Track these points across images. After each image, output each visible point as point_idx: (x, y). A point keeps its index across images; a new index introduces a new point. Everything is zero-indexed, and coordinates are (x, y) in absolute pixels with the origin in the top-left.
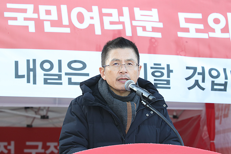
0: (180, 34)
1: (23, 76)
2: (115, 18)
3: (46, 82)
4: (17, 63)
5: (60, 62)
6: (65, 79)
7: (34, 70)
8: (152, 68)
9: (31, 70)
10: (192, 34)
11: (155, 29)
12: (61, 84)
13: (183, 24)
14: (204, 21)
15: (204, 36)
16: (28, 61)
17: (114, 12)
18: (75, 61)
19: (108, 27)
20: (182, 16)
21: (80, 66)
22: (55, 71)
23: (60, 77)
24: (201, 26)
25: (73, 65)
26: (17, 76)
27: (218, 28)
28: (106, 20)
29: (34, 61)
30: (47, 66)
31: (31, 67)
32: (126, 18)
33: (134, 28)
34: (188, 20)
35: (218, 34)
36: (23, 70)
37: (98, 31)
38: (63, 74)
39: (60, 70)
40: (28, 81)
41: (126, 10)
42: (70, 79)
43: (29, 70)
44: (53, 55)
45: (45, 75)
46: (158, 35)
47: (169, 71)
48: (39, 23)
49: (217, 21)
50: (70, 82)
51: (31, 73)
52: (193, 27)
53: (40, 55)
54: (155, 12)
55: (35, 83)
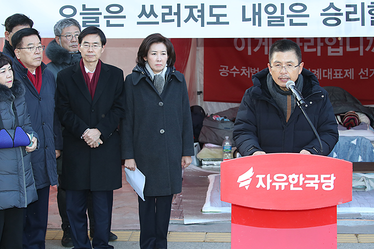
1: (249, 20)
3: (269, 24)
4: (244, 7)
5: (282, 5)
6: (287, 21)
7: (259, 13)
8: (369, 7)
9: (257, 14)
12: (283, 25)
16: (254, 5)
18: (297, 4)
21: (301, 8)
22: (278, 13)
23: (282, 19)
25: (295, 8)
26: (244, 19)
29: (260, 5)
30: (271, 9)
31: (257, 11)
36: (249, 15)
38: (285, 16)
39: (282, 13)
40: (254, 24)
42: (291, 21)
43: (254, 13)
45: (269, 18)
50: (292, 23)
51: (257, 17)
55: (260, 25)
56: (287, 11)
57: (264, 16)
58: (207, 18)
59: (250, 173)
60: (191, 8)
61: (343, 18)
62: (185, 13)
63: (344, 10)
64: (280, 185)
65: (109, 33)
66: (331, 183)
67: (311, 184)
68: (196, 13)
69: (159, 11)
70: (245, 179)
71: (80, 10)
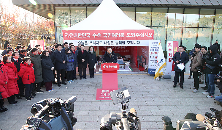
0: (127, 36)
2: (118, 35)
6: (111, 44)
8: (122, 42)
10: (129, 36)
11: (123, 36)
13: (127, 35)
14: (130, 34)
15: (130, 36)
17: (118, 34)
19: (117, 36)
20: (127, 33)
21: (113, 42)
22: (109, 43)
24: (130, 35)
27: (132, 35)
28: (117, 35)
32: (119, 35)
33: (120, 36)
34: (128, 34)
35: (132, 36)
36: (105, 43)
37: (115, 37)
41: (119, 33)
44: (109, 41)
46: (124, 37)
47: (125, 42)
48: (108, 36)
49: (132, 34)
52: (129, 35)
53: (107, 41)
54: (124, 33)
56: (111, 42)
57: (107, 43)
58: (99, 43)
59: (105, 65)
60: (97, 42)
61: (119, 43)
62: (96, 43)
63: (119, 42)
64: (109, 67)
65: (85, 45)
66: (116, 67)
67: (113, 67)
68: (98, 43)
69: (92, 42)
70: (104, 66)
71: (81, 42)
